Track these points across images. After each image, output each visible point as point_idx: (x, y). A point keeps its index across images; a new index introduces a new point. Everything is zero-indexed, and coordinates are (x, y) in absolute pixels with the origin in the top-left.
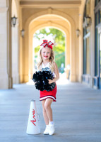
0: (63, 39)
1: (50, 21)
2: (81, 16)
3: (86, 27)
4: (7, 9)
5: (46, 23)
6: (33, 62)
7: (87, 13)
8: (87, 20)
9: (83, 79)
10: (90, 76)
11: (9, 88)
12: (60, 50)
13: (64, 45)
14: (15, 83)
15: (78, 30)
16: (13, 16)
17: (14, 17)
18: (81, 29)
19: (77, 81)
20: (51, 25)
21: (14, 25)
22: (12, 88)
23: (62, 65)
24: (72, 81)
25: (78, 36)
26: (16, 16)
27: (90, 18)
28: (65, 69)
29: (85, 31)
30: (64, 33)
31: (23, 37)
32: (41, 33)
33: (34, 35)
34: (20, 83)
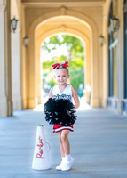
0: (82, 50)
1: (64, 25)
2: (105, 18)
3: (112, 33)
4: (4, 7)
5: (59, 27)
6: (41, 82)
7: (114, 13)
8: (114, 23)
9: (108, 103)
10: (117, 98)
11: (8, 116)
12: (78, 65)
13: (83, 58)
14: (17, 110)
15: (102, 37)
16: (12, 18)
17: (14, 19)
18: (105, 35)
19: (100, 106)
20: (65, 31)
21: (14, 29)
22: (12, 115)
23: (81, 86)
24: (94, 107)
25: (102, 45)
26: (17, 18)
27: (117, 19)
28: (84, 91)
29: (111, 39)
30: (83, 42)
31: (27, 47)
32: (51, 42)
33: (42, 44)
34: (23, 109)
